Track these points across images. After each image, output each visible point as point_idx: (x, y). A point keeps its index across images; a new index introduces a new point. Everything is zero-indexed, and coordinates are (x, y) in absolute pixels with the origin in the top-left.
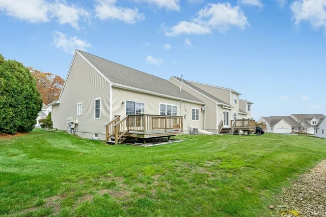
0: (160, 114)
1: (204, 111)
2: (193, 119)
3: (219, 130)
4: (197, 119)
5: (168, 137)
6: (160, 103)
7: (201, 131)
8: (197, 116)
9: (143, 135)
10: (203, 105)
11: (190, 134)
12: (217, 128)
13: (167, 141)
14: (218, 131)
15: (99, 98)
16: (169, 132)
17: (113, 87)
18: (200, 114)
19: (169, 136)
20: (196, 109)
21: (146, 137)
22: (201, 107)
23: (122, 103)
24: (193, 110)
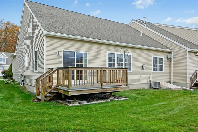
0: (107, 67)
1: (171, 60)
2: (155, 69)
3: (191, 83)
4: (161, 70)
5: (109, 93)
6: (108, 52)
7: (165, 84)
8: (161, 66)
9: (68, 92)
10: (170, 53)
11: (151, 88)
12: (188, 81)
13: (107, 98)
14: (189, 85)
15: (37, 49)
16: (107, 87)
17: (48, 36)
18: (165, 63)
19: (111, 93)
20: (158, 57)
21: (71, 94)
22: (166, 54)
23: (58, 53)
24: (155, 59)
